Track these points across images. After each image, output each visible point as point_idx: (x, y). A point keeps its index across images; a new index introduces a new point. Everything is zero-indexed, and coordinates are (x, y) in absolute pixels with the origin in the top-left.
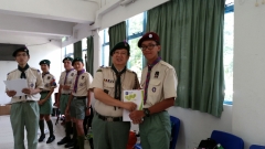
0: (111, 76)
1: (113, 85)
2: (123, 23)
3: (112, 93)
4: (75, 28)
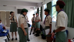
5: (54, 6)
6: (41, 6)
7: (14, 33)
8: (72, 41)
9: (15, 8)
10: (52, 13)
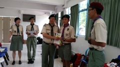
0: (49, 28)
1: (50, 31)
2: (78, 5)
3: (50, 34)
4: (56, 8)
5: (83, 11)
6: (62, 11)
7: (17, 52)
8: (109, 65)
9: (19, 12)
10: (80, 22)
